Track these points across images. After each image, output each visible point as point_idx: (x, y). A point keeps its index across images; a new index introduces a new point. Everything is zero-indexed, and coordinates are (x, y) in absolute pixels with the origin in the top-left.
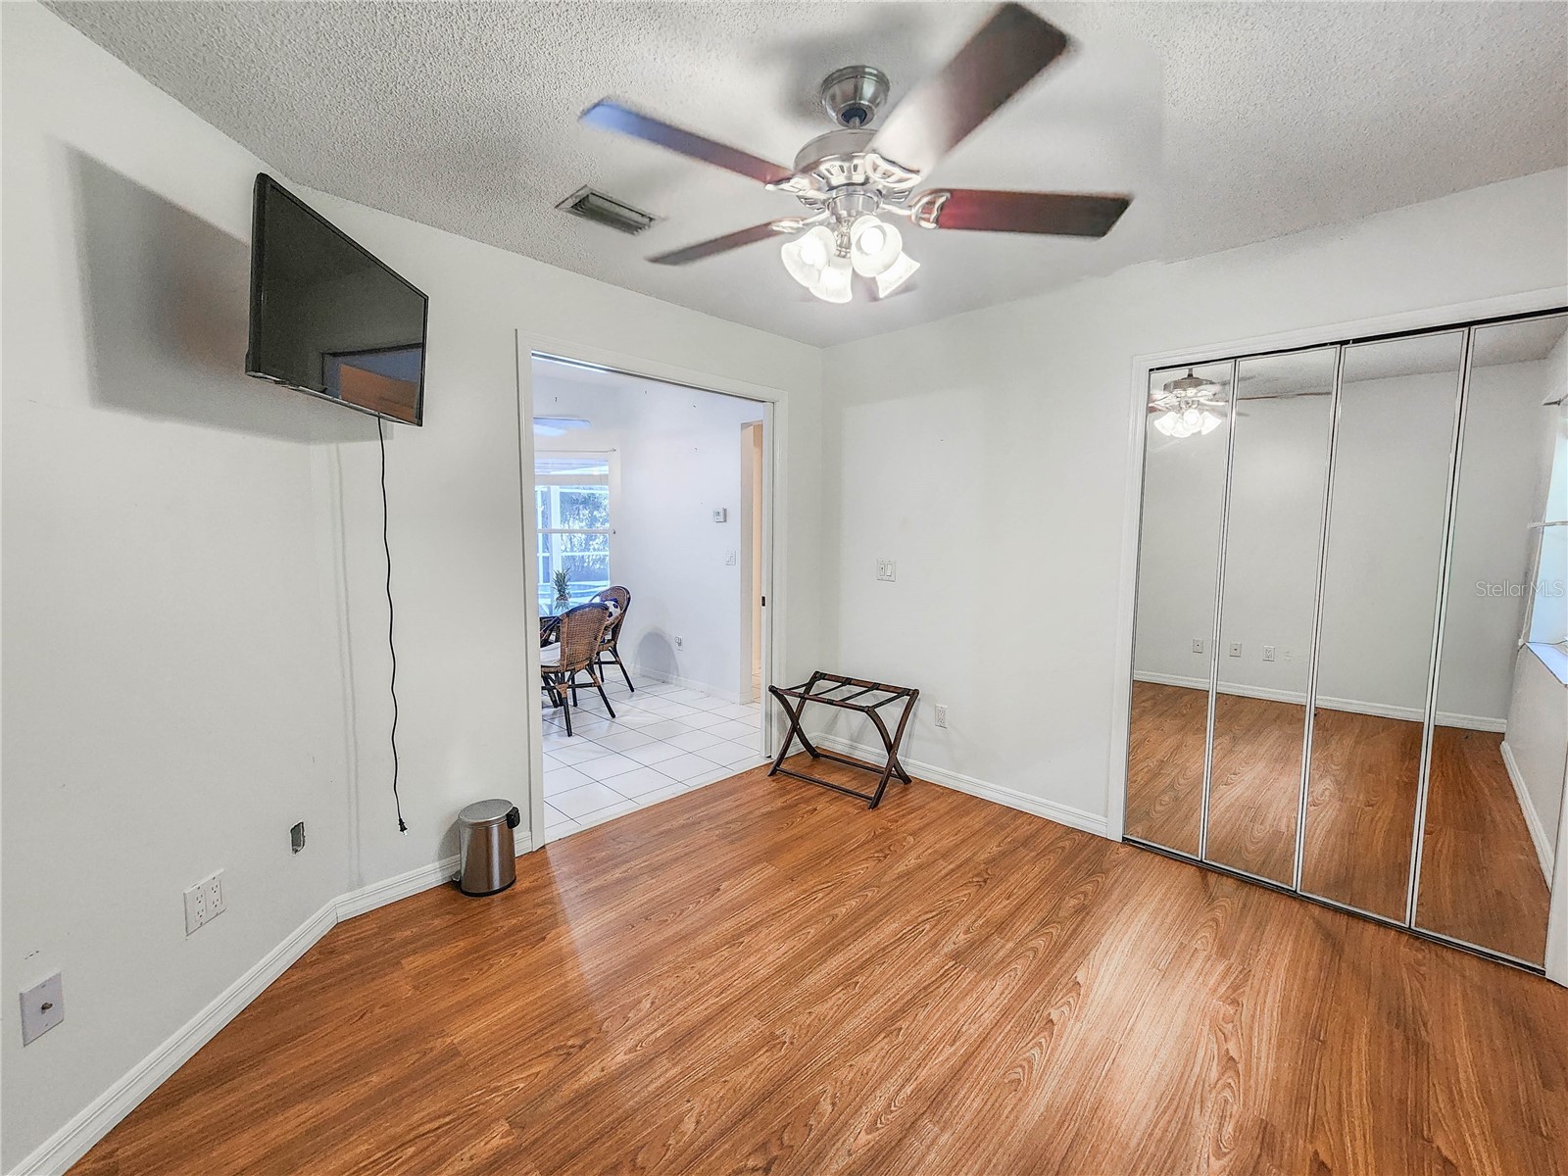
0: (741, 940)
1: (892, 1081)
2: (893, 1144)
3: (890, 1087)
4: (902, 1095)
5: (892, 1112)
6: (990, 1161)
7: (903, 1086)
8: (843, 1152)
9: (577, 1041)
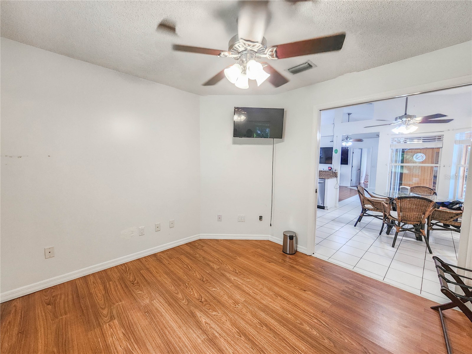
0: (278, 296)
1: (220, 331)
2: (201, 327)
3: (218, 329)
4: (215, 332)
5: (210, 328)
6: (189, 351)
7: (218, 333)
8: (201, 316)
9: (237, 272)
